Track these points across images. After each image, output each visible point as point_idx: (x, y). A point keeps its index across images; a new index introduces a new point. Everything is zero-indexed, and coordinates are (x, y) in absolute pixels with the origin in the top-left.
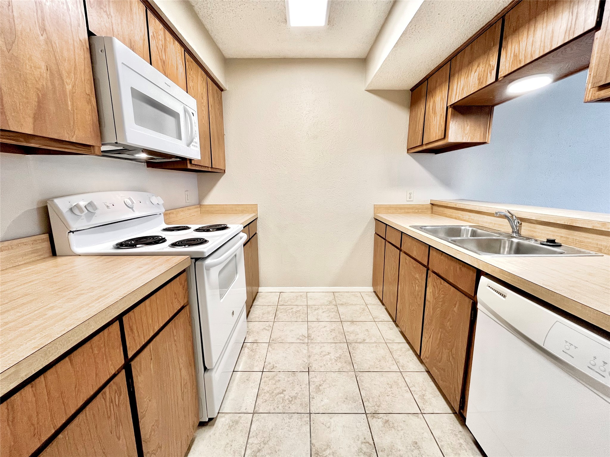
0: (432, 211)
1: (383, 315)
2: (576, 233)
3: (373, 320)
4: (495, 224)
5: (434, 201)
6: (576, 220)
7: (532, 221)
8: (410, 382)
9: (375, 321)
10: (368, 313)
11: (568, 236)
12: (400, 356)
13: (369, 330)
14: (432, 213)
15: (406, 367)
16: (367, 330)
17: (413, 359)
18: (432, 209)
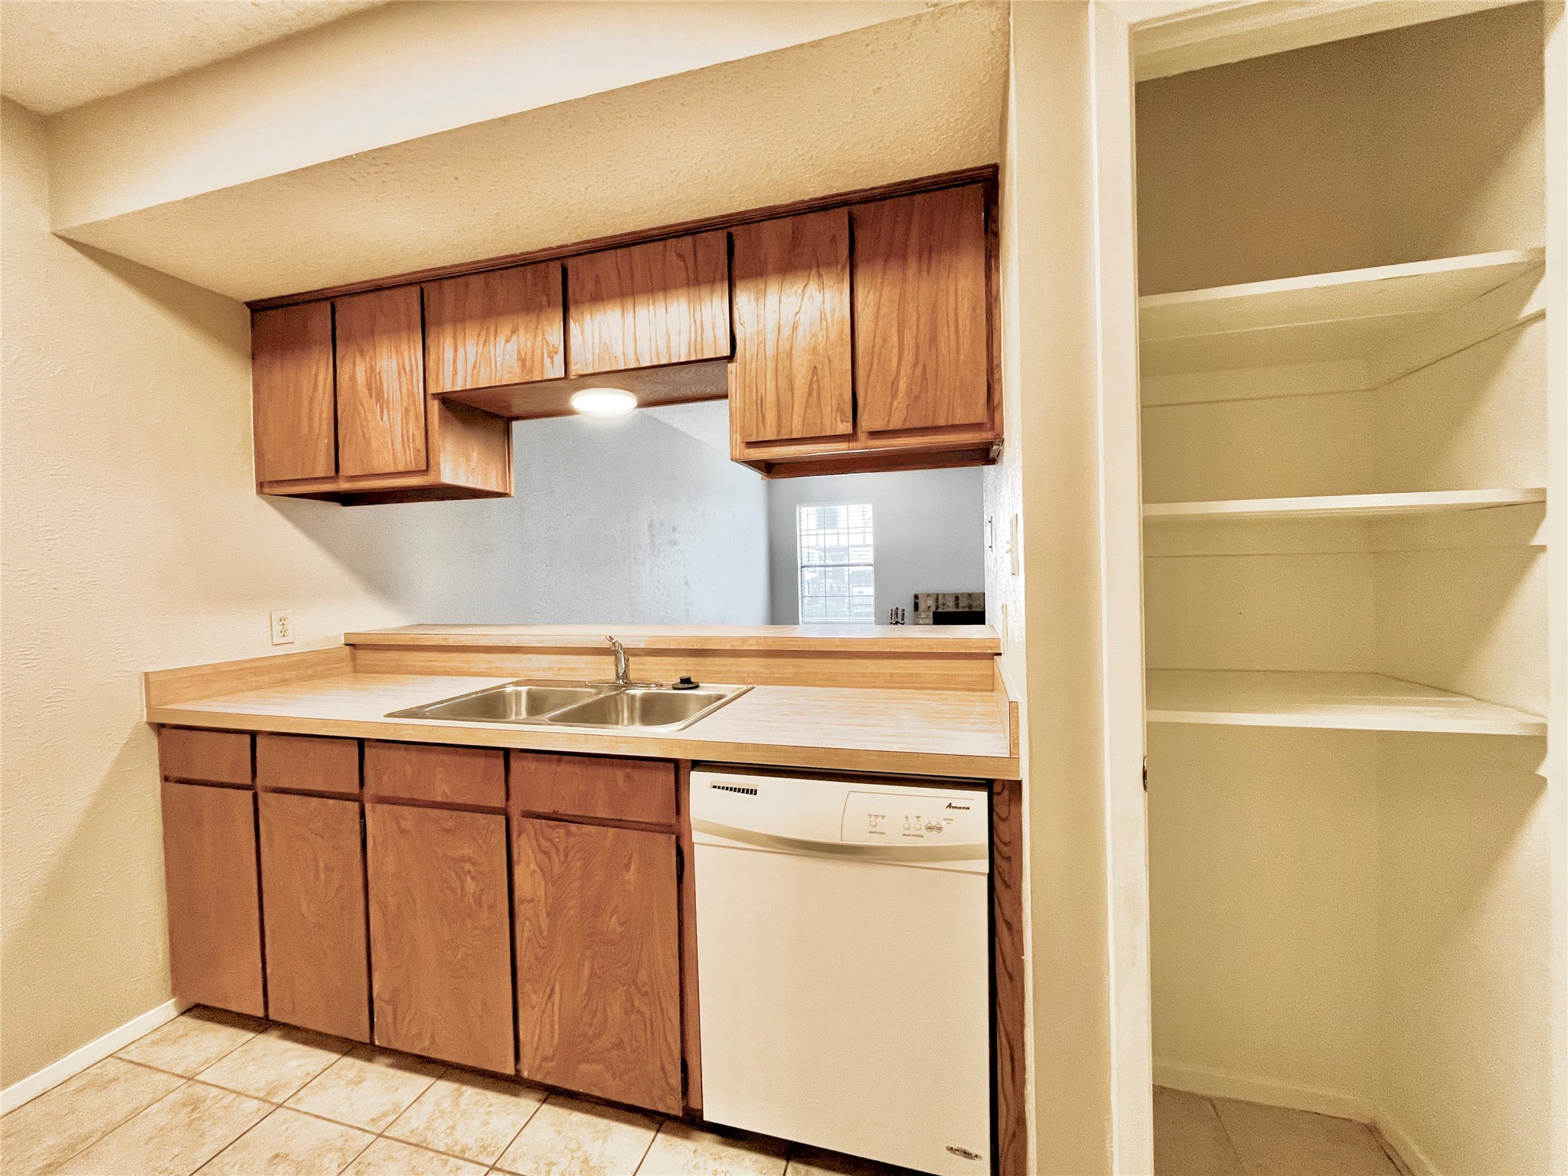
0: (355, 666)
1: (293, 1063)
2: (708, 661)
3: (267, 1108)
4: (559, 669)
5: (352, 636)
6: (707, 639)
7: (636, 652)
8: (535, 1166)
9: (280, 1106)
10: (225, 1102)
11: (697, 668)
12: (453, 1128)
13: (282, 1151)
14: (355, 671)
15: (494, 1142)
16: (277, 1156)
17: (490, 1106)
18: (354, 659)
